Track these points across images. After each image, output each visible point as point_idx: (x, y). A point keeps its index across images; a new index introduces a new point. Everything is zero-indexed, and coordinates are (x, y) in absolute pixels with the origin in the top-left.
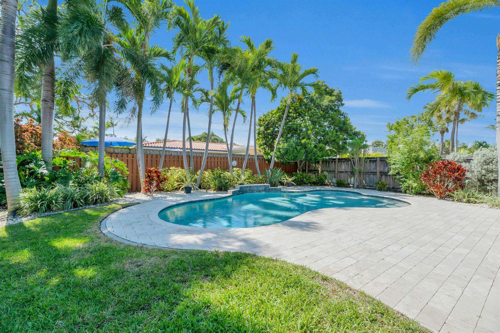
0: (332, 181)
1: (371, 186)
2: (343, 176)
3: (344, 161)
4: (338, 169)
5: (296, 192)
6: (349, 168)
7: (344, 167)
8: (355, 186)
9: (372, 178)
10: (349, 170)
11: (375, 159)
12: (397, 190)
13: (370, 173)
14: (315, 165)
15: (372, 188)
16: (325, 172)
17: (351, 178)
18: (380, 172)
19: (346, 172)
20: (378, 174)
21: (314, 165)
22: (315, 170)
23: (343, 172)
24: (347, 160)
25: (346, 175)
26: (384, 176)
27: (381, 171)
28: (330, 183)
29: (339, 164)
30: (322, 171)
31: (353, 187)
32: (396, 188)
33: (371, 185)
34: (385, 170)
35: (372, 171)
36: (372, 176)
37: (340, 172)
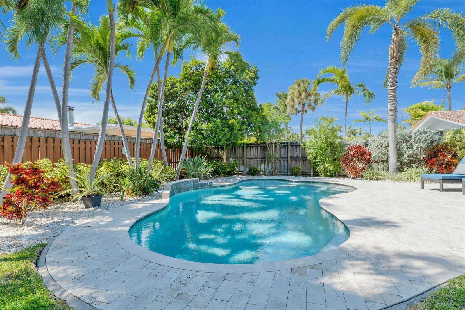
0: (239, 170)
1: (282, 172)
2: (252, 164)
3: (252, 146)
4: (246, 155)
5: (228, 185)
6: (259, 153)
7: (253, 153)
8: (267, 173)
9: (283, 164)
10: (259, 157)
11: (286, 145)
12: (305, 174)
13: (280, 159)
14: (218, 151)
15: (284, 173)
16: (231, 159)
17: (261, 165)
18: (291, 158)
19: (255, 158)
20: (289, 159)
21: (216, 151)
22: (217, 158)
23: (252, 158)
24: (256, 145)
25: (256, 161)
26: (294, 161)
27: (291, 156)
28: (238, 171)
29: (248, 150)
30: (227, 158)
31: (264, 174)
32: (304, 172)
33: (282, 170)
34: (294, 155)
35: (283, 157)
36: (282, 161)
37: (248, 158)
